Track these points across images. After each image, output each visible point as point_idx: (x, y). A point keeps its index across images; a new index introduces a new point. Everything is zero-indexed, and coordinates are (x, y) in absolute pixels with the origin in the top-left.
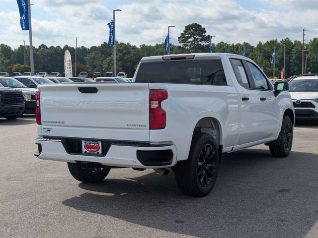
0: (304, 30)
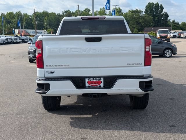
0: (34, 7)
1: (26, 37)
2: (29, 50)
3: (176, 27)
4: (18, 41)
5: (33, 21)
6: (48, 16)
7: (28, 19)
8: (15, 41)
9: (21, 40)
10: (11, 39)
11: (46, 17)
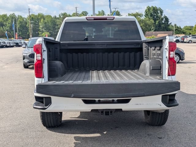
0: (29, 9)
1: (20, 40)
2: (24, 54)
3: (178, 31)
4: (12, 45)
5: (28, 23)
6: (44, 19)
7: (22, 22)
8: (8, 45)
9: (15, 43)
10: (4, 43)
11: (41, 20)
